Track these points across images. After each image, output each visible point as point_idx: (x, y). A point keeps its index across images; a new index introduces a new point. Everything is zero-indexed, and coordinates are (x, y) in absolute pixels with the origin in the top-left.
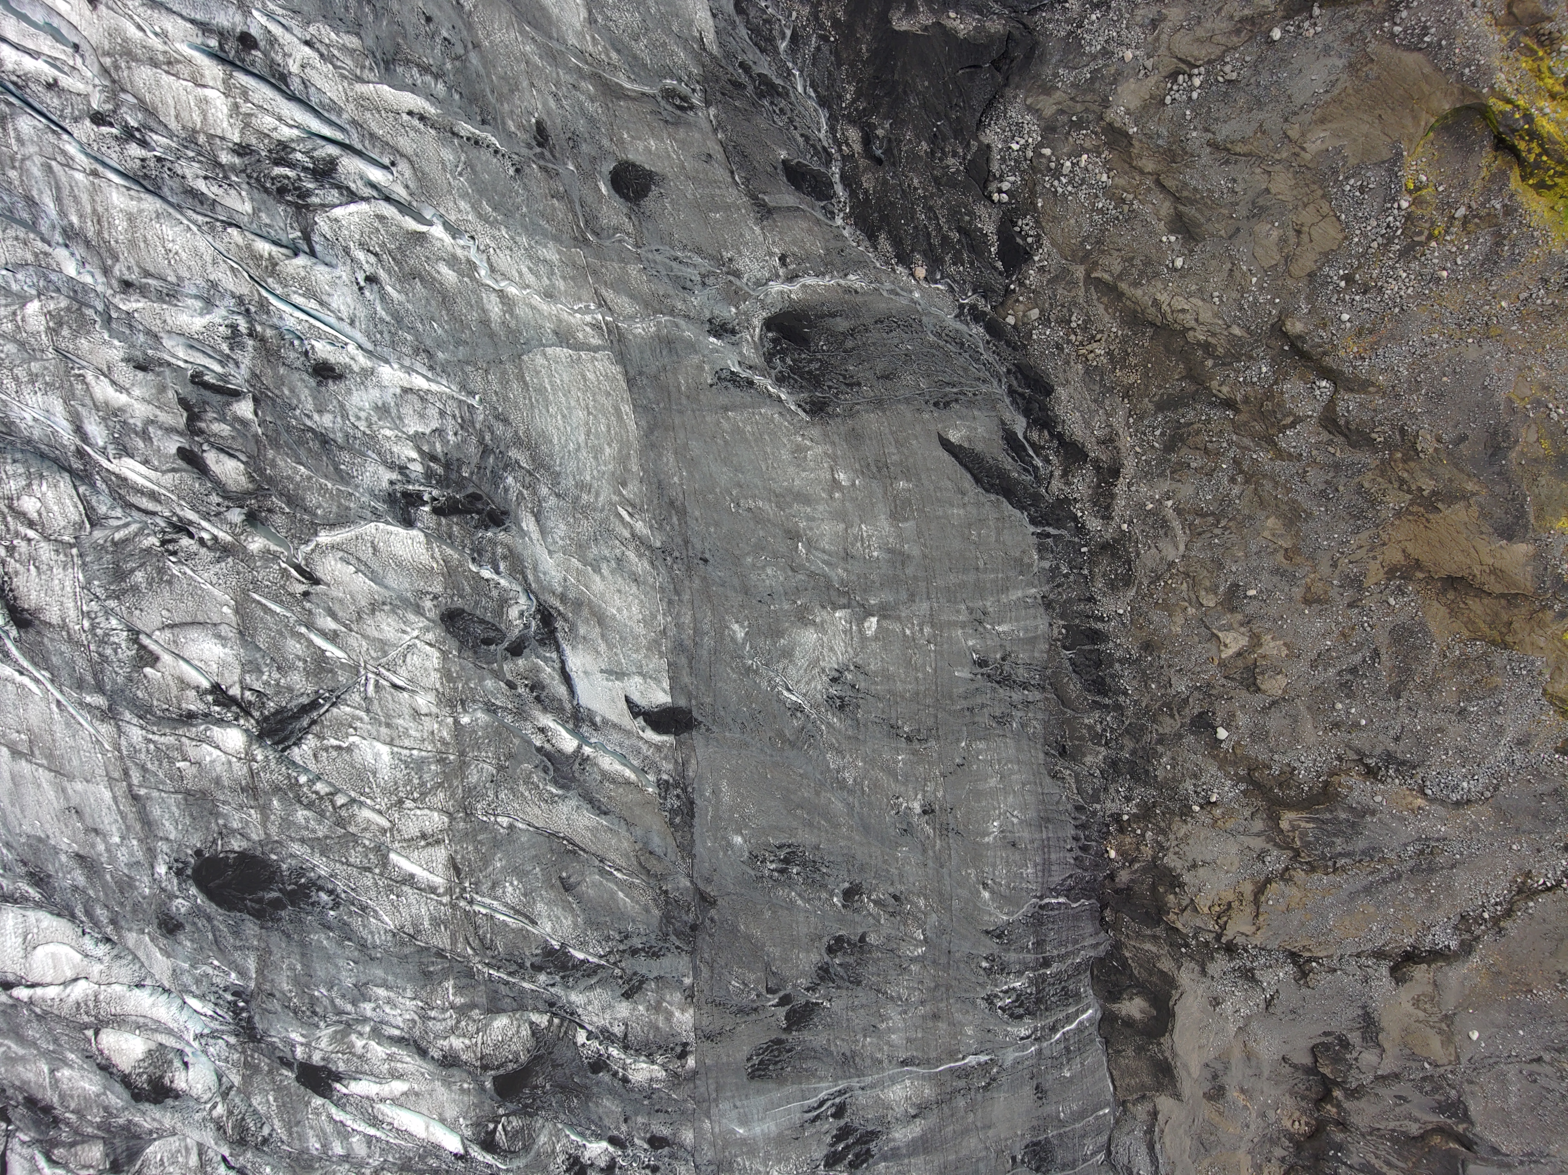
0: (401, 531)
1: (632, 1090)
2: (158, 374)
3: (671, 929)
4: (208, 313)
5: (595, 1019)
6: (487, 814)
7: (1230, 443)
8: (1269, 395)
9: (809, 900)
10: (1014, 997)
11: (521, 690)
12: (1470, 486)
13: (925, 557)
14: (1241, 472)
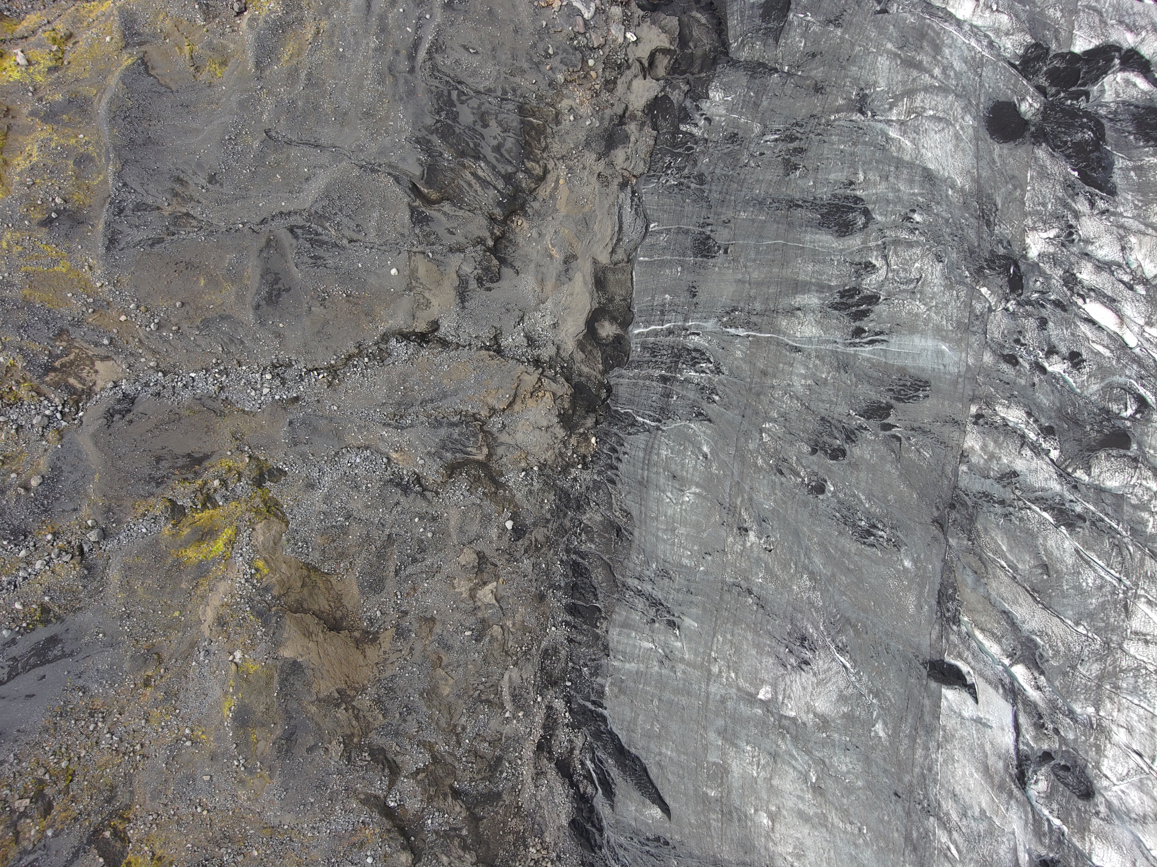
1: (1025, 405)
3: (970, 510)
5: (1044, 466)
6: (1093, 639)
7: (460, 760)
8: (430, 799)
9: (854, 496)
10: (698, 366)
11: (1051, 726)
12: (313, 709)
13: (705, 728)
14: (457, 735)
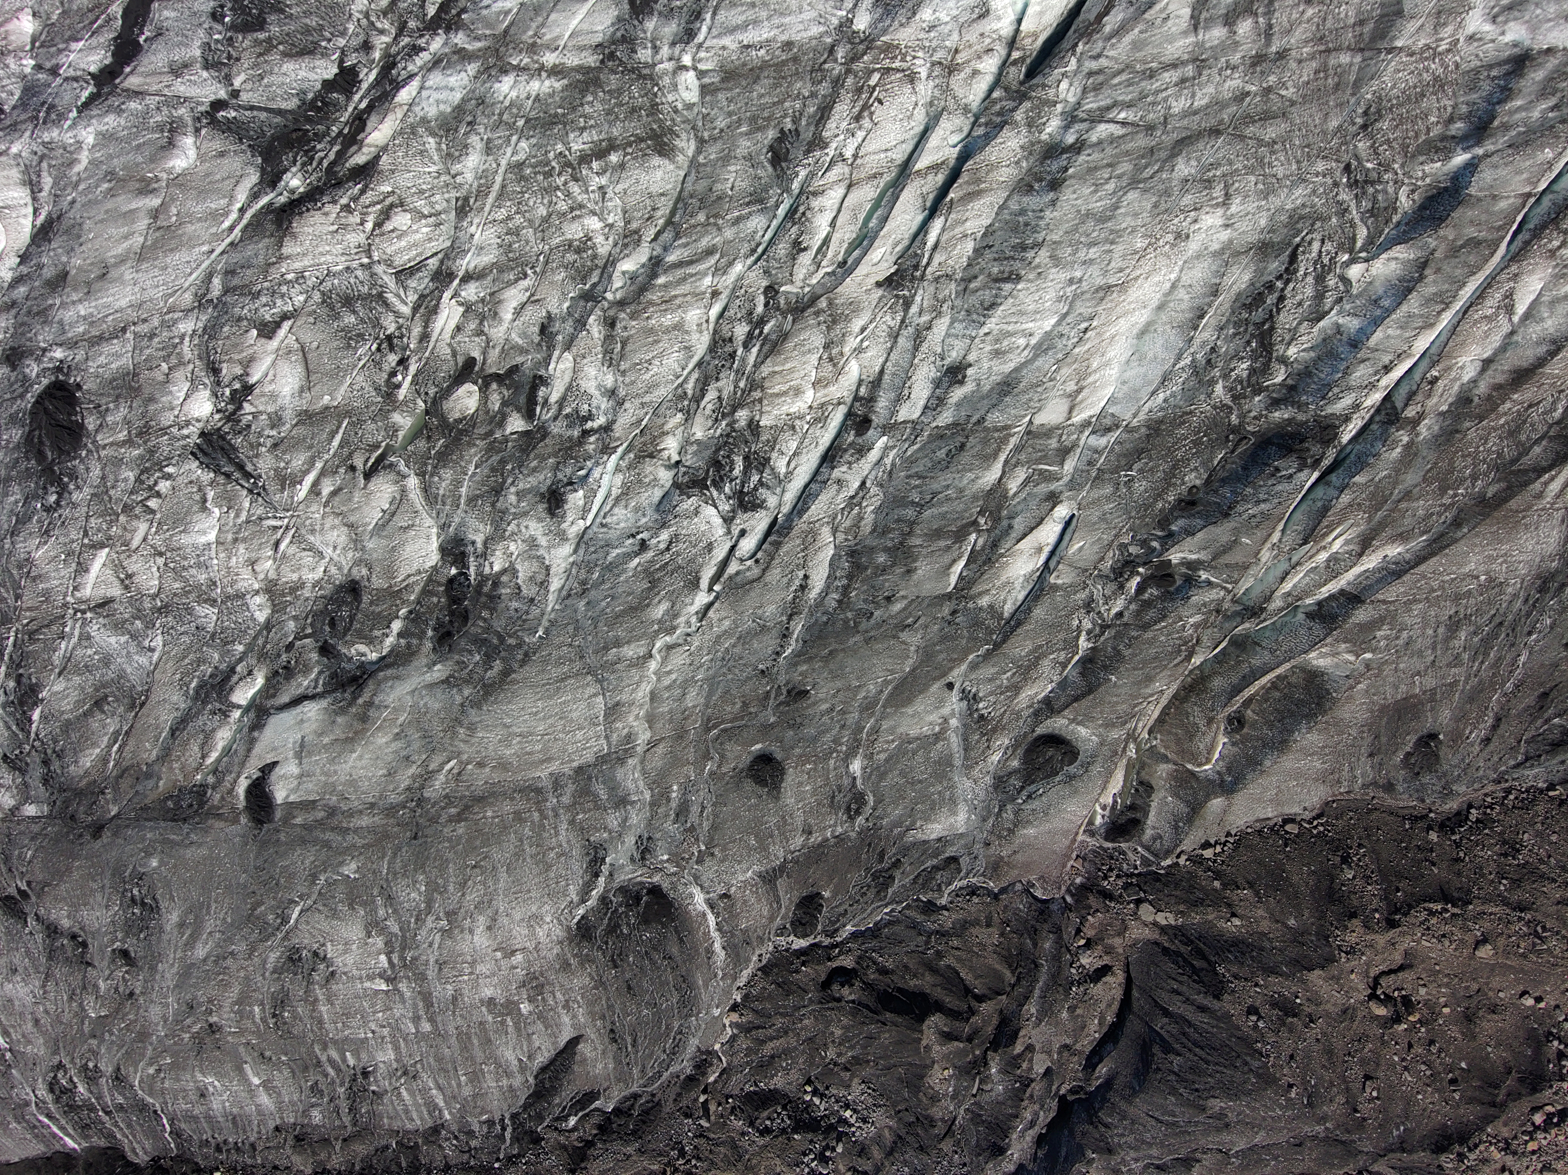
0: (434, 545)
2: (539, 346)
3: (70, 796)
6: (162, 626)
9: (112, 920)
10: (68, 1086)
11: (285, 656)
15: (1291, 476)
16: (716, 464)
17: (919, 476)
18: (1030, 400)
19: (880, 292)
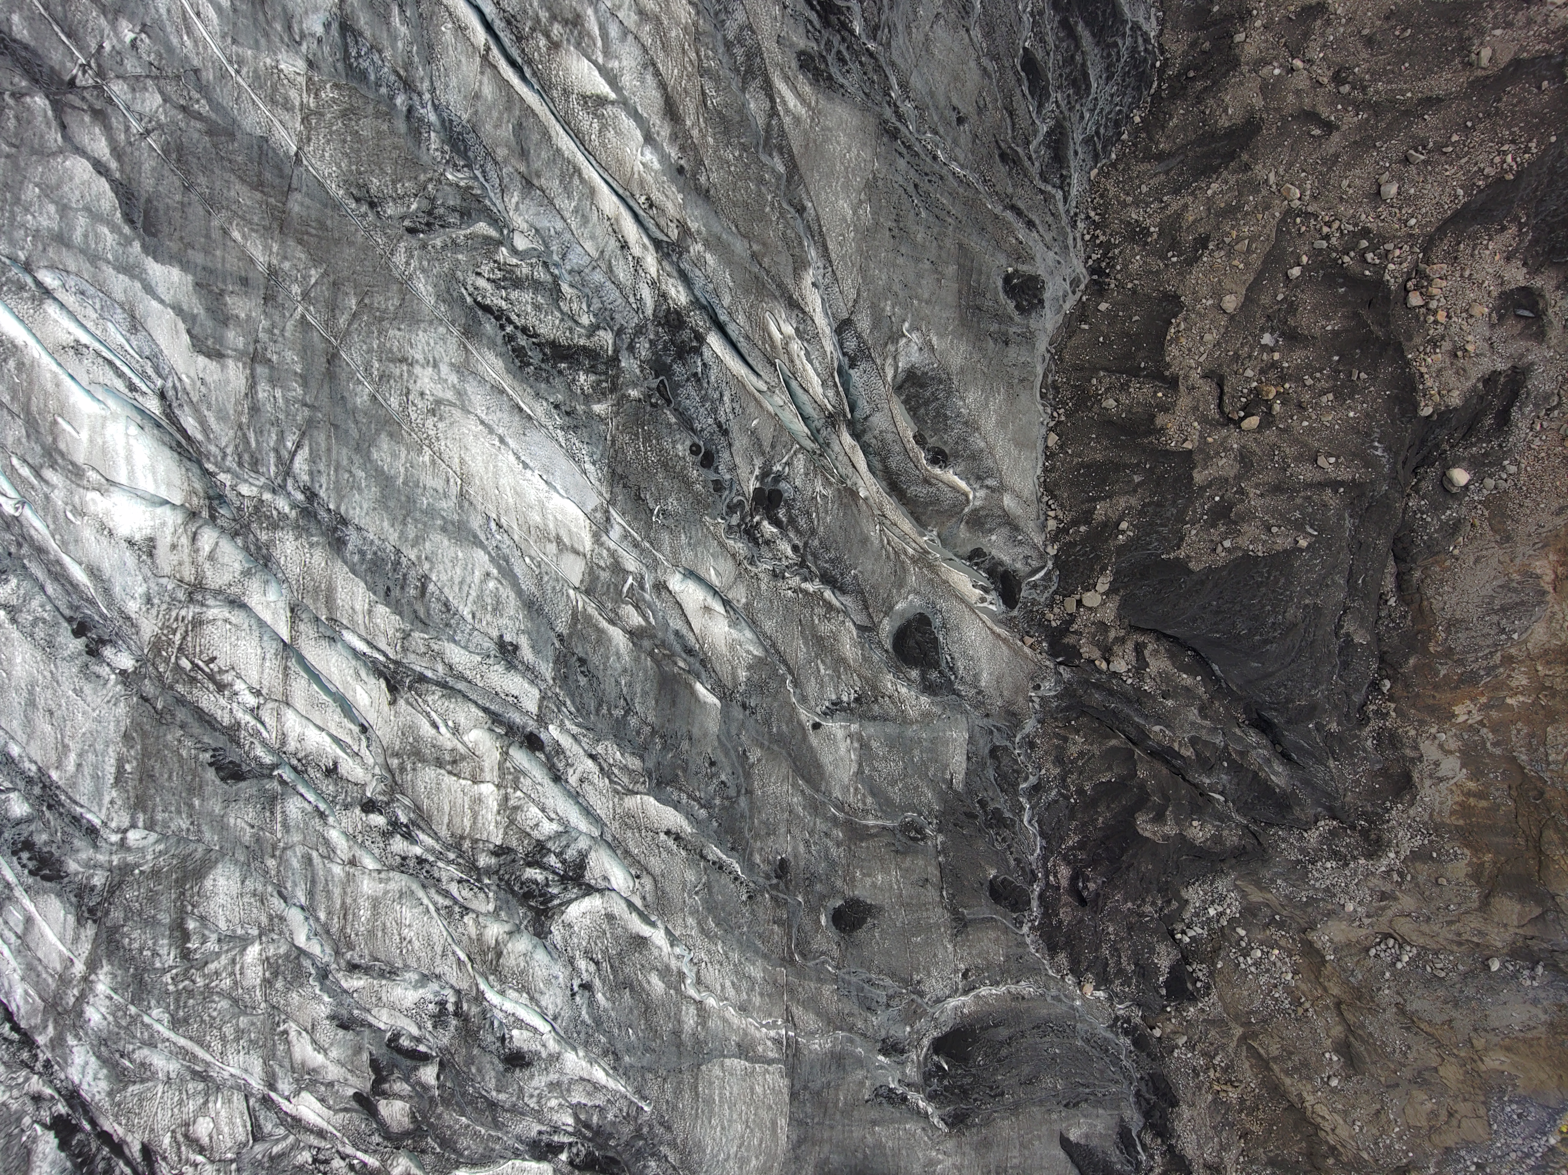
0: (534, 1165)
2: (358, 1033)
4: (422, 986)
15: (704, 365)
16: (528, 896)
17: (600, 705)
18: (554, 588)
19: (401, 702)
